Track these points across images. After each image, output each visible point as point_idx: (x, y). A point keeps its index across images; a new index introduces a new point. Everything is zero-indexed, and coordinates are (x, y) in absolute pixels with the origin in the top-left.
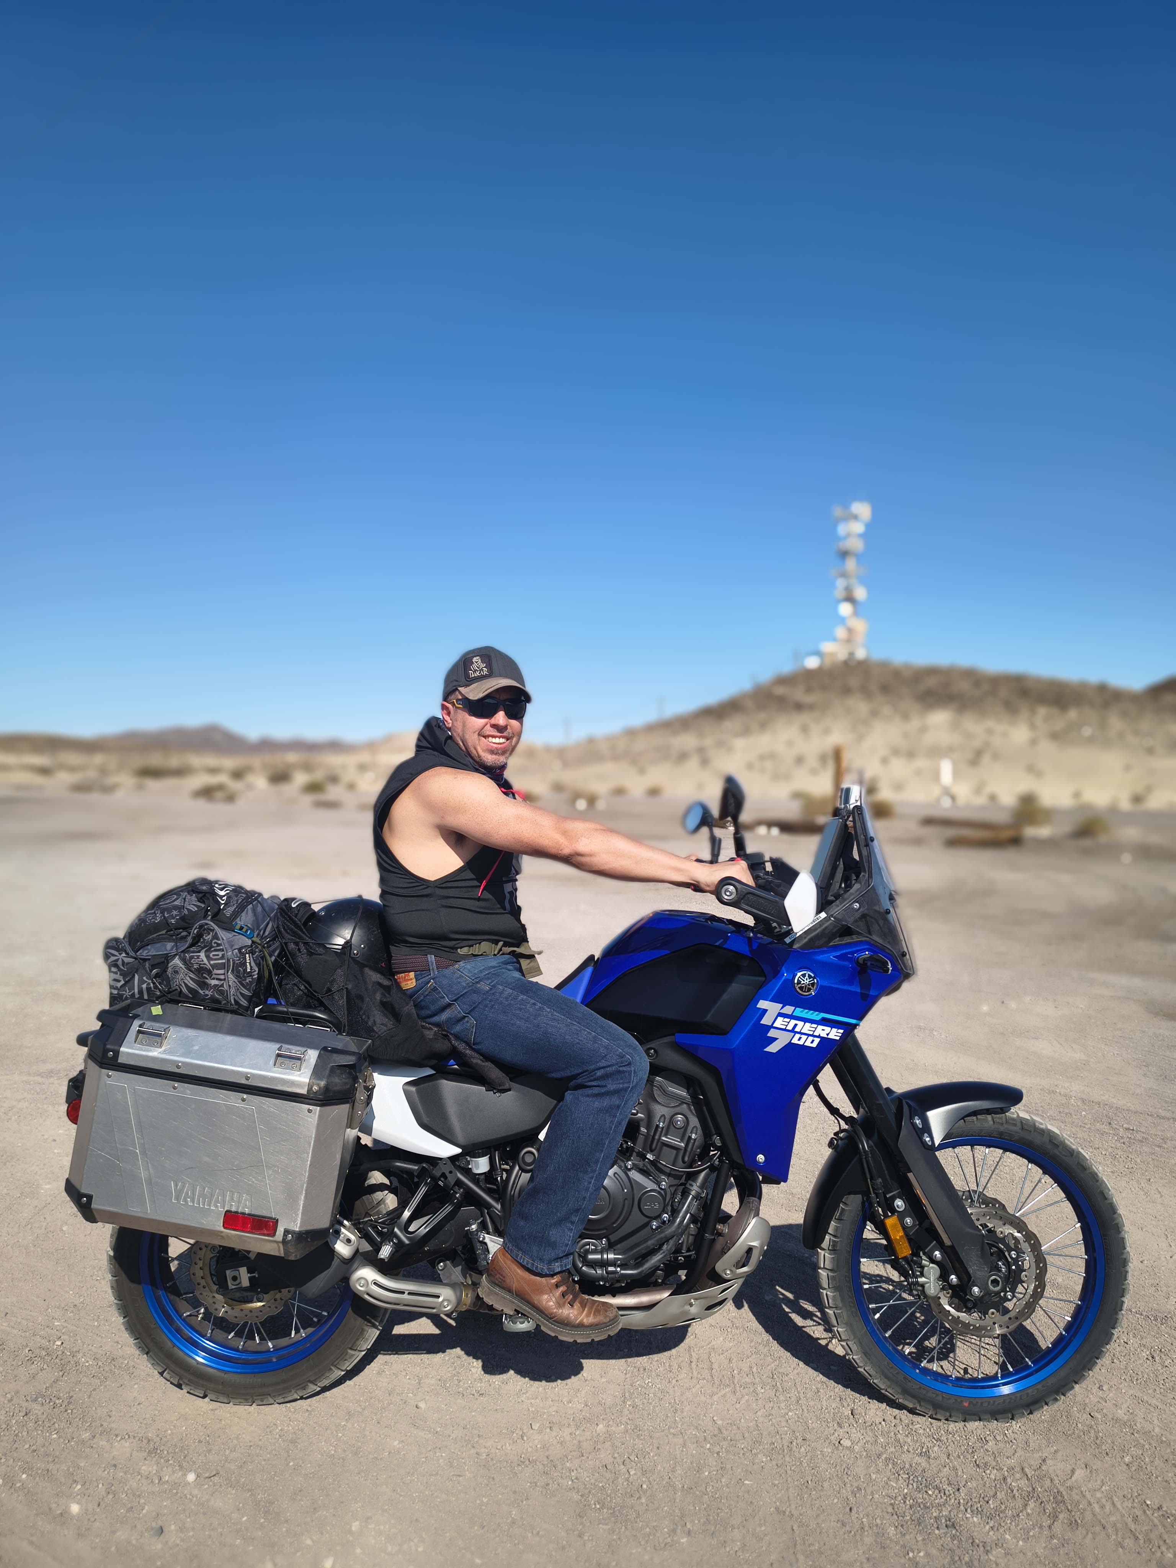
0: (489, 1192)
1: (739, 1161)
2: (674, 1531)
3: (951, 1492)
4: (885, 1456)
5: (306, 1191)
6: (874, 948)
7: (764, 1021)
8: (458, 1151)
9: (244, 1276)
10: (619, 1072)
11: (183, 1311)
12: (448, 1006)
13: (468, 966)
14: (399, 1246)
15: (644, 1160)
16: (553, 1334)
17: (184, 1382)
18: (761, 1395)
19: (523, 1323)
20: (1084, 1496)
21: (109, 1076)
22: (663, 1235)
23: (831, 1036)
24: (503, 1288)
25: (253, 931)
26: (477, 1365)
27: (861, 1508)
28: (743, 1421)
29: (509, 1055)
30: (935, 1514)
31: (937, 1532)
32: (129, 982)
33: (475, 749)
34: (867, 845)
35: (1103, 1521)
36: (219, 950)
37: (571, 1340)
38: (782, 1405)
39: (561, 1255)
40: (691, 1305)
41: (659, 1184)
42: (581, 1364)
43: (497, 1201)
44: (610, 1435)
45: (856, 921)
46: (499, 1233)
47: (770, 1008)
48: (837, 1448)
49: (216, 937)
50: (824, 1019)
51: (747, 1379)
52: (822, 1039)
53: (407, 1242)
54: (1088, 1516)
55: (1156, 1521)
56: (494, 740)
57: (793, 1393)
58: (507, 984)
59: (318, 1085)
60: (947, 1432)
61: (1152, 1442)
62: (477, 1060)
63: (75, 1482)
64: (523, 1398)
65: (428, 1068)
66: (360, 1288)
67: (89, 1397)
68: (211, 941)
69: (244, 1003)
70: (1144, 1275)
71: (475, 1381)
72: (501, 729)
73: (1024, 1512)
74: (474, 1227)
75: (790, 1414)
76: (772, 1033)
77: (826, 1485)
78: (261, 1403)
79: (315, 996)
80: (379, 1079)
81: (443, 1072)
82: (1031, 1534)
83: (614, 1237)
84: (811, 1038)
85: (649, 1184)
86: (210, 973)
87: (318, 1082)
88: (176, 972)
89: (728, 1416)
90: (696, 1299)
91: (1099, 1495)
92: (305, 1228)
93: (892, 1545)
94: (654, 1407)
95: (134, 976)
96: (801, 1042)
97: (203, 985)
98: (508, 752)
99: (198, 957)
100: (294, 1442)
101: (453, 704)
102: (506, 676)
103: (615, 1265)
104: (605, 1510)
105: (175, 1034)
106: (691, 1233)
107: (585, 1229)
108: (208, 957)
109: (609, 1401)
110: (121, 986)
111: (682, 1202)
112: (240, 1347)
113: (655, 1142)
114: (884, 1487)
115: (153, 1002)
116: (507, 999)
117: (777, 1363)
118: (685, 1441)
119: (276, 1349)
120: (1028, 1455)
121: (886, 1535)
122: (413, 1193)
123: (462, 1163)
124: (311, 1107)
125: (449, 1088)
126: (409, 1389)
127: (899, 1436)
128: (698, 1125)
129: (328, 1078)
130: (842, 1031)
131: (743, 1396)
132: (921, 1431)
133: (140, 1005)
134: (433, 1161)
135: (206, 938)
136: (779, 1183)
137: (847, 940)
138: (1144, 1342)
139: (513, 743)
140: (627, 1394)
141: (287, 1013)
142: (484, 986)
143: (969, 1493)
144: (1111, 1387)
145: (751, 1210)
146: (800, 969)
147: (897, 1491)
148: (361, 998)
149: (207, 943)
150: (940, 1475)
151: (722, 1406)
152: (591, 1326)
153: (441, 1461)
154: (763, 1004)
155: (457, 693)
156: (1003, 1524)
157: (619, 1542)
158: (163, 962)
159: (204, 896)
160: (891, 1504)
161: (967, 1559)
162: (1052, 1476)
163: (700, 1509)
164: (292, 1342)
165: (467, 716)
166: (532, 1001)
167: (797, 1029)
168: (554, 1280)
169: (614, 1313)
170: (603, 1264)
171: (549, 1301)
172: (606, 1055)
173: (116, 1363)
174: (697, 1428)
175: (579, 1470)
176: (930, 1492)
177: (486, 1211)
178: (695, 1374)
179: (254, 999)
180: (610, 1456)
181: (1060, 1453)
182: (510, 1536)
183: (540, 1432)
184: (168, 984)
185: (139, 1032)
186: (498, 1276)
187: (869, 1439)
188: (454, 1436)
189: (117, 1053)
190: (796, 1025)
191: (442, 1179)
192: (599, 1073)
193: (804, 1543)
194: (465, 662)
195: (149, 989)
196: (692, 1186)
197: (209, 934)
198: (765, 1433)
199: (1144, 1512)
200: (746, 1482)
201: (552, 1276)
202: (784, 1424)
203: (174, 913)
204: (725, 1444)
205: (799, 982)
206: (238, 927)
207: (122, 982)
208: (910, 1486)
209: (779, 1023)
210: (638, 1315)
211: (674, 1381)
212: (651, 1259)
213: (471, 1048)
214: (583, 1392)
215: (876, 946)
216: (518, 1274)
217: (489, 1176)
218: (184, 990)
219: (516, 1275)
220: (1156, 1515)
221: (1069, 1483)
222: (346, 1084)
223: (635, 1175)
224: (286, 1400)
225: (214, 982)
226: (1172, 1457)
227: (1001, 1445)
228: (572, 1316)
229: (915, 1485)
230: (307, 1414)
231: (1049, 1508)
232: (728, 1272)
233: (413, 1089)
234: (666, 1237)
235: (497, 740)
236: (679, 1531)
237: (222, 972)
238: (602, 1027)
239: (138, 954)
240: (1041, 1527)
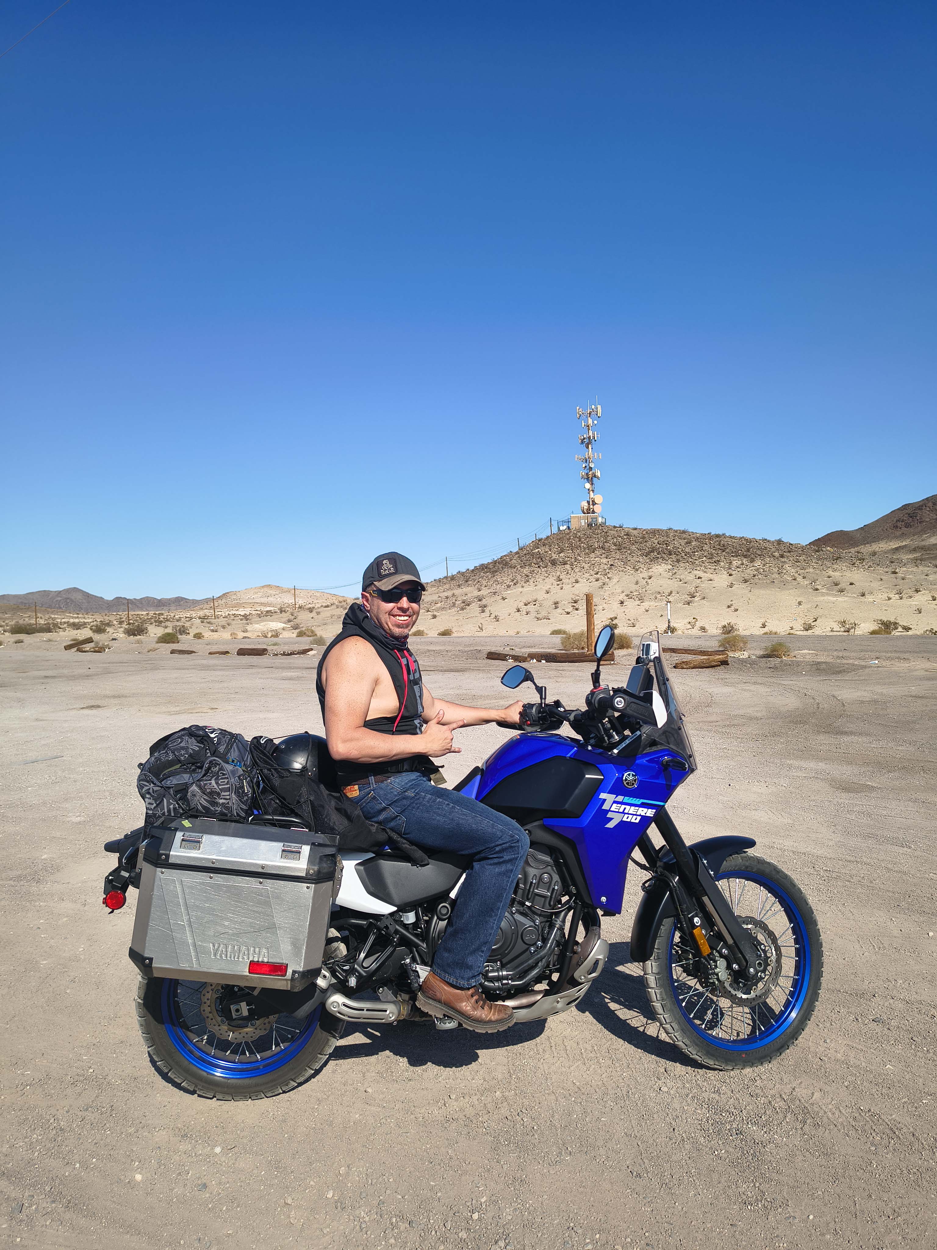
0: (416, 936)
1: (590, 902)
2: (560, 1153)
3: (737, 1113)
4: (691, 1095)
5: (307, 943)
6: (670, 753)
7: (605, 807)
8: (395, 909)
9: (244, 1009)
10: (511, 847)
11: (193, 1038)
12: (384, 809)
13: (397, 780)
14: (360, 978)
15: (523, 906)
16: (471, 1029)
17: (199, 1089)
18: (602, 1064)
19: (450, 1023)
20: (821, 1108)
21: (162, 873)
22: (539, 956)
23: (648, 815)
24: (435, 1000)
25: (240, 762)
26: (403, 1062)
27: (680, 1128)
28: (593, 1081)
29: (430, 841)
30: (728, 1128)
31: (731, 1138)
32: (160, 804)
33: (387, 624)
34: (665, 684)
35: (835, 1122)
36: (225, 778)
37: (484, 1032)
38: (618, 1069)
39: (476, 974)
40: (558, 1002)
41: (534, 922)
42: (477, 1053)
43: (423, 941)
44: (506, 1099)
45: (660, 736)
46: (424, 963)
47: (607, 797)
48: (659, 1093)
49: (221, 769)
50: (642, 803)
51: (591, 1055)
52: (642, 816)
53: (364, 974)
54: (825, 1120)
55: (868, 1119)
56: (400, 618)
57: (624, 1061)
58: (427, 792)
59: (313, 869)
60: (730, 1077)
61: (861, 1072)
62: (406, 846)
63: (132, 1160)
64: (440, 1079)
65: (371, 853)
66: (334, 1009)
67: (126, 1105)
68: (218, 772)
69: (243, 814)
70: (846, 967)
71: (403, 1071)
72: (404, 610)
73: (785, 1121)
74: (408, 961)
75: (624, 1074)
76: (609, 815)
77: (655, 1116)
78: (256, 1098)
79: (289, 807)
80: (345, 863)
81: (381, 855)
82: (791, 1133)
83: (505, 961)
84: (635, 817)
85: (527, 922)
86: (219, 794)
87: (313, 867)
88: (194, 795)
89: (583, 1080)
90: (561, 998)
91: (830, 1107)
92: (306, 969)
93: (704, 1148)
94: (531, 1078)
95: (163, 799)
96: (629, 820)
97: (214, 804)
98: (410, 626)
99: (210, 784)
100: (284, 1121)
101: (371, 594)
102: (407, 573)
103: (507, 979)
104: (512, 1145)
105: (207, 839)
106: (556, 953)
107: (490, 956)
108: (217, 783)
109: (500, 1077)
110: (154, 808)
111: (550, 933)
112: (237, 1060)
113: (531, 893)
114: (693, 1114)
115: (181, 817)
116: (428, 802)
117: (610, 1043)
118: (557, 1098)
119: (263, 1059)
120: (783, 1087)
121: (699, 1142)
122: (365, 941)
123: (397, 918)
124: (309, 885)
125: (388, 867)
126: (357, 1080)
127: (699, 1082)
128: (559, 880)
129: (319, 864)
130: (654, 811)
131: (590, 1066)
132: (713, 1078)
133: (172, 821)
134: (377, 917)
135: (214, 770)
136: (614, 915)
137: (654, 749)
138: (850, 1010)
139: (414, 619)
140: (511, 1071)
141: (273, 820)
142: (410, 793)
143: (748, 1113)
144: (832, 1040)
145: (596, 935)
146: (626, 771)
147: (701, 1116)
148: (323, 807)
149: (214, 773)
150: (729, 1103)
151: (577, 1073)
152: (497, 1021)
153: (392, 1124)
154: (603, 796)
155: (373, 586)
156: (772, 1129)
157: (525, 1163)
158: (182, 790)
159: (202, 738)
160: (699, 1124)
161: (752, 1152)
162: (800, 1098)
163: (575, 1139)
164: (273, 1053)
165: (381, 602)
166: (447, 802)
167: (626, 811)
168: (471, 991)
169: (511, 1011)
170: (499, 979)
171: (466, 1006)
172: (502, 836)
173: (138, 1080)
174: (563, 1089)
175: (489, 1122)
176: (724, 1115)
177: (415, 949)
178: (556, 1054)
179: (249, 811)
180: (508, 1111)
181: (803, 1085)
182: (451, 1167)
183: (456, 1100)
184: (189, 805)
185: (183, 840)
186: (431, 992)
187: (680, 1085)
188: (397, 1108)
189: (168, 856)
190: (625, 808)
191: (385, 929)
192: (497, 849)
193: (647, 1153)
194: (377, 564)
195: (175, 809)
196: (557, 921)
197: (216, 767)
198: (610, 1088)
199: (860, 1114)
200: (602, 1119)
201: (469, 989)
202: (621, 1081)
203: (183, 752)
204: (584, 1097)
205: (626, 780)
206: (231, 760)
207: (155, 805)
208: (711, 1112)
209: (614, 807)
210: (523, 1012)
211: (542, 1060)
212: (531, 973)
213: (402, 837)
214: (481, 1072)
215: (673, 752)
216: (445, 990)
217: (416, 925)
218: (200, 807)
219: (445, 991)
220: (867, 1115)
221: (811, 1101)
222: (330, 867)
223: (518, 917)
224: (274, 1094)
225: (221, 801)
226: (874, 1080)
227: (765, 1082)
228: (484, 1016)
229: (713, 1110)
230: (289, 1103)
231: (800, 1118)
232: (583, 978)
233: (362, 868)
234: (541, 957)
235: (402, 618)
236: (563, 1153)
237: (228, 793)
238: (497, 817)
239: (162, 783)
240: (796, 1129)
